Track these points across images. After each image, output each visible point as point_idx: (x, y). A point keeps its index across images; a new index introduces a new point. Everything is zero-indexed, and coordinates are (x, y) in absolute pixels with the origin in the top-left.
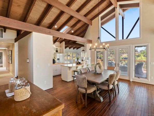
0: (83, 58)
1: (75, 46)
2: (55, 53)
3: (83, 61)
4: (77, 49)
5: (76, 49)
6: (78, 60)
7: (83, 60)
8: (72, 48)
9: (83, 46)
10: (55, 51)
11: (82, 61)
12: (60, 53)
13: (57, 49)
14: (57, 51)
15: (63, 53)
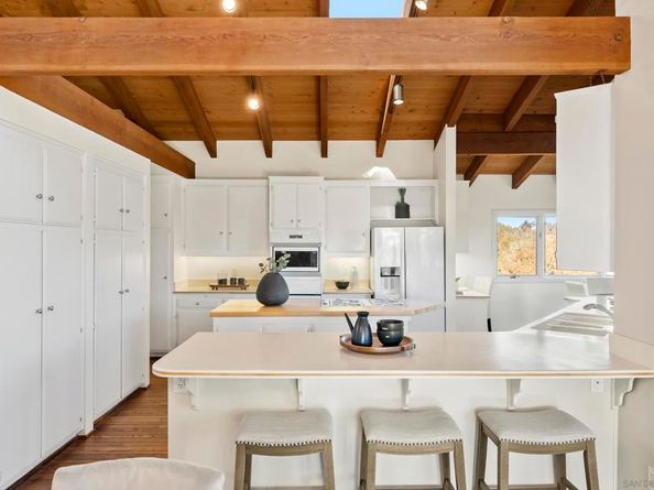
10: (389, 213)
13: (402, 192)
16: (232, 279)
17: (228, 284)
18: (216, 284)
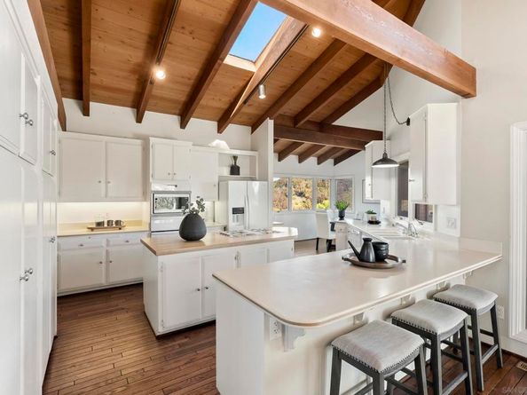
0: (372, 208)
1: (328, 146)
2: (221, 180)
3: (377, 223)
4: (335, 163)
5: (330, 161)
6: (342, 217)
7: (380, 218)
8: (312, 160)
9: (378, 135)
10: (226, 171)
11: (371, 222)
12: (253, 179)
13: (235, 158)
14: (235, 170)
15: (264, 178)
16: (108, 222)
17: (106, 225)
18: (94, 226)
